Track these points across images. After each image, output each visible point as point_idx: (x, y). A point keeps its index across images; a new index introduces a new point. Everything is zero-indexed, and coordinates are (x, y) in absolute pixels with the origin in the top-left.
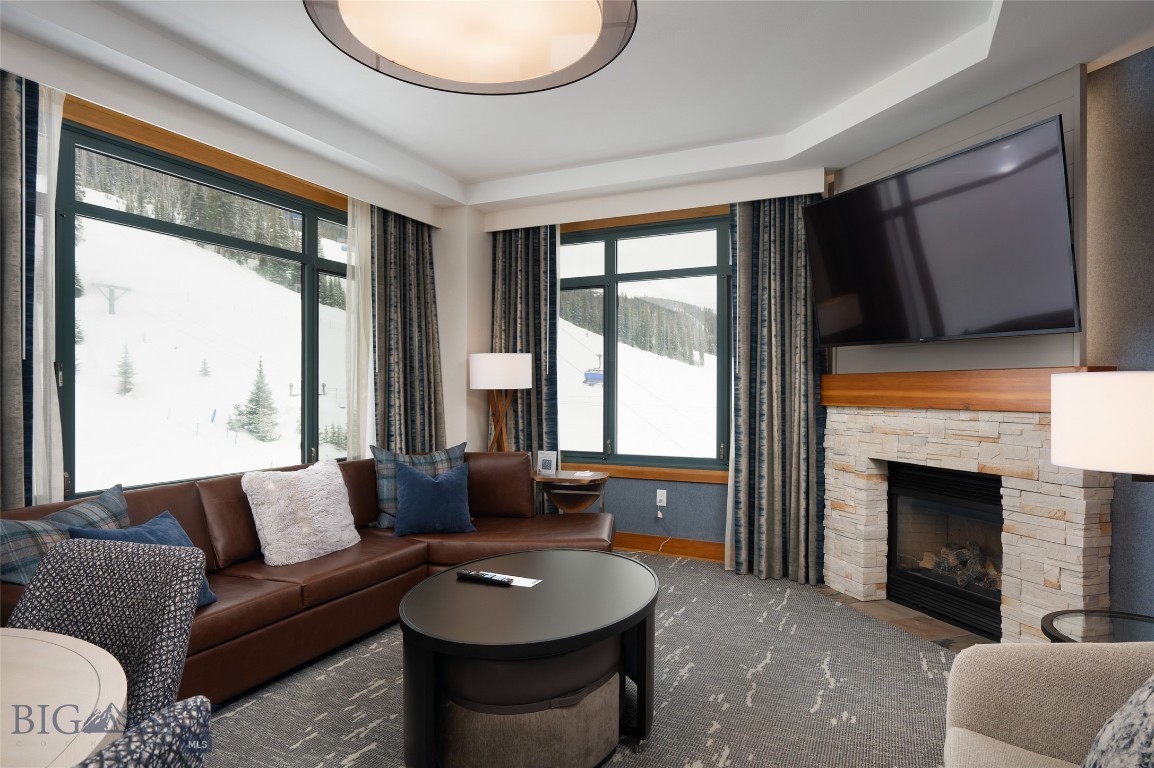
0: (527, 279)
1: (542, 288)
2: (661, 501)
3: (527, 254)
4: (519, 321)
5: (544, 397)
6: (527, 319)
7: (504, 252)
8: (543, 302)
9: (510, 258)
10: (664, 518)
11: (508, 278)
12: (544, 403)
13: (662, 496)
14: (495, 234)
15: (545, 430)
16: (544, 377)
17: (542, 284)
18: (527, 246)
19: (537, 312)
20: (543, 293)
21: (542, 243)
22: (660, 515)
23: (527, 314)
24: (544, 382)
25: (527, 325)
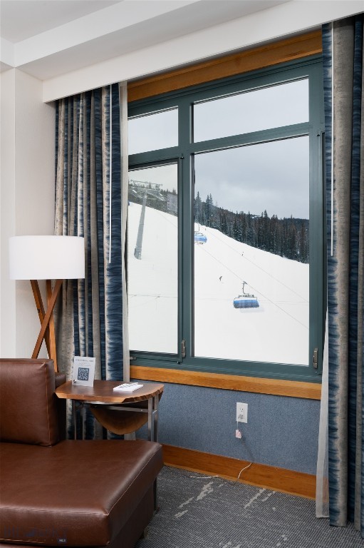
0: (89, 153)
1: (105, 162)
2: (241, 417)
3: (88, 124)
4: (79, 202)
5: (106, 289)
6: (89, 199)
7: (66, 125)
8: (105, 179)
9: (72, 132)
10: (243, 438)
11: (69, 157)
12: (107, 297)
13: (242, 410)
14: (57, 103)
15: (107, 328)
16: (106, 267)
17: (105, 157)
18: (88, 115)
19: (99, 191)
20: (105, 169)
21: (104, 109)
22: (238, 435)
23: (89, 194)
24: (106, 273)
25: (89, 206)
